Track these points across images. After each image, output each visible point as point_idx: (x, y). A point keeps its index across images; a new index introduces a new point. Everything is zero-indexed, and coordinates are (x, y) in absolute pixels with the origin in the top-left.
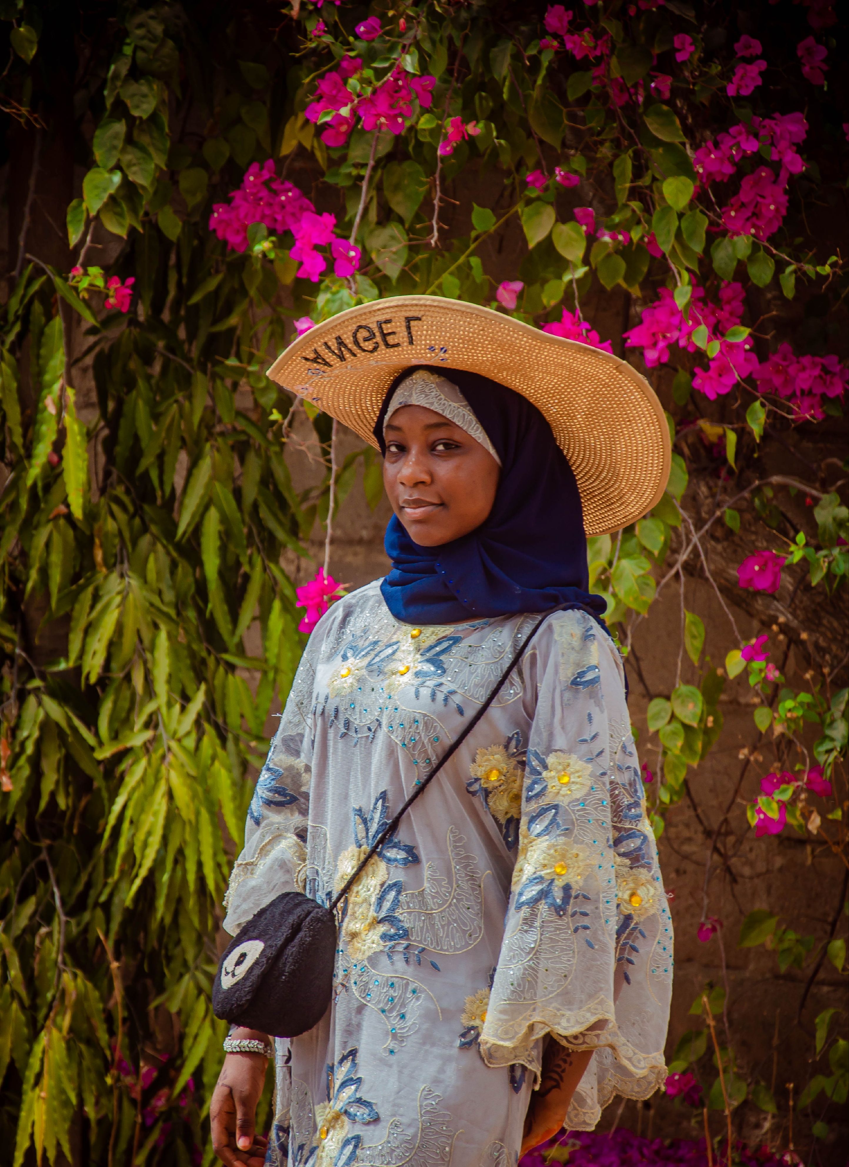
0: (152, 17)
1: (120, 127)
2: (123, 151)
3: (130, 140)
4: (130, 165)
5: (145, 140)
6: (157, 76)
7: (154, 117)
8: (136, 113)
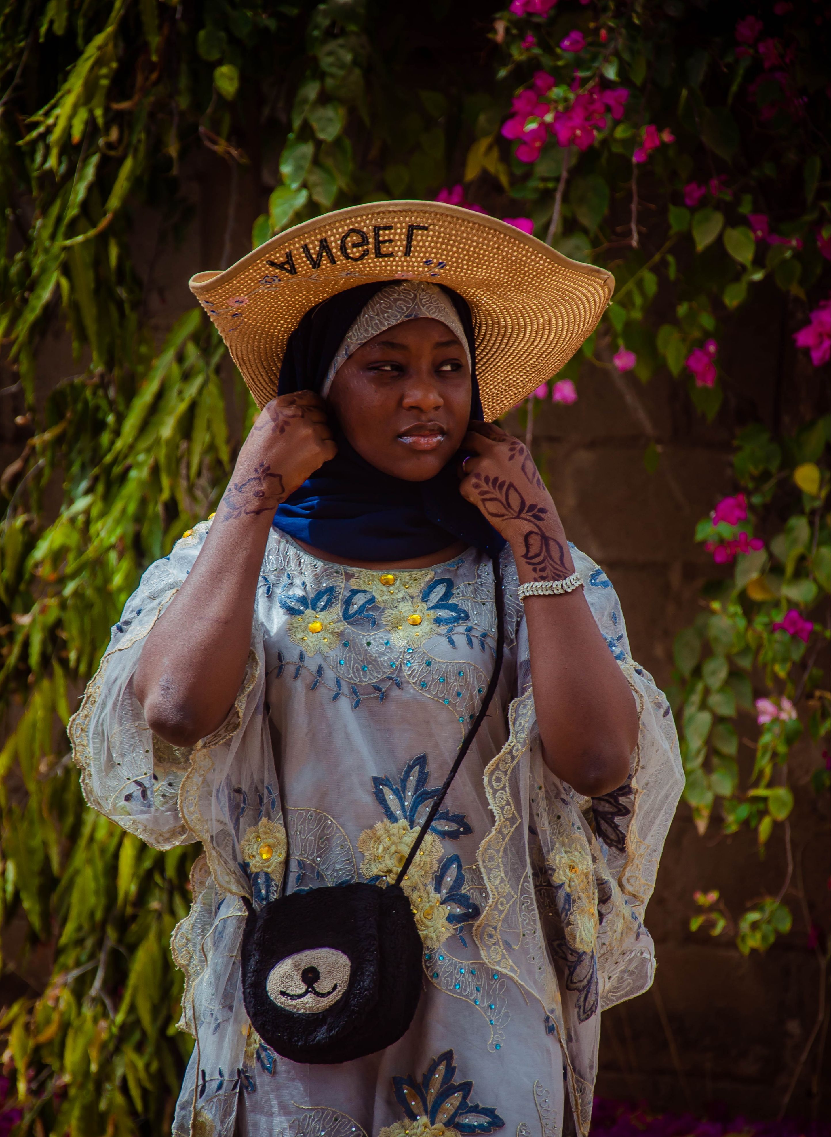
0: (341, 46)
1: (307, 149)
2: (310, 172)
3: (316, 162)
4: (316, 185)
5: (329, 162)
6: (341, 101)
7: (338, 142)
8: (321, 136)
